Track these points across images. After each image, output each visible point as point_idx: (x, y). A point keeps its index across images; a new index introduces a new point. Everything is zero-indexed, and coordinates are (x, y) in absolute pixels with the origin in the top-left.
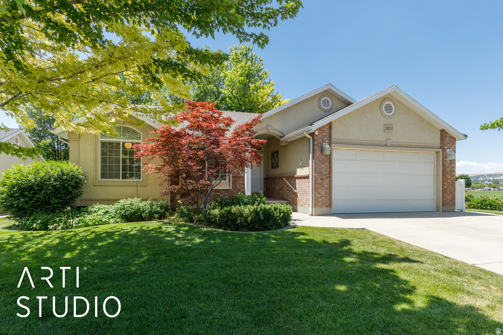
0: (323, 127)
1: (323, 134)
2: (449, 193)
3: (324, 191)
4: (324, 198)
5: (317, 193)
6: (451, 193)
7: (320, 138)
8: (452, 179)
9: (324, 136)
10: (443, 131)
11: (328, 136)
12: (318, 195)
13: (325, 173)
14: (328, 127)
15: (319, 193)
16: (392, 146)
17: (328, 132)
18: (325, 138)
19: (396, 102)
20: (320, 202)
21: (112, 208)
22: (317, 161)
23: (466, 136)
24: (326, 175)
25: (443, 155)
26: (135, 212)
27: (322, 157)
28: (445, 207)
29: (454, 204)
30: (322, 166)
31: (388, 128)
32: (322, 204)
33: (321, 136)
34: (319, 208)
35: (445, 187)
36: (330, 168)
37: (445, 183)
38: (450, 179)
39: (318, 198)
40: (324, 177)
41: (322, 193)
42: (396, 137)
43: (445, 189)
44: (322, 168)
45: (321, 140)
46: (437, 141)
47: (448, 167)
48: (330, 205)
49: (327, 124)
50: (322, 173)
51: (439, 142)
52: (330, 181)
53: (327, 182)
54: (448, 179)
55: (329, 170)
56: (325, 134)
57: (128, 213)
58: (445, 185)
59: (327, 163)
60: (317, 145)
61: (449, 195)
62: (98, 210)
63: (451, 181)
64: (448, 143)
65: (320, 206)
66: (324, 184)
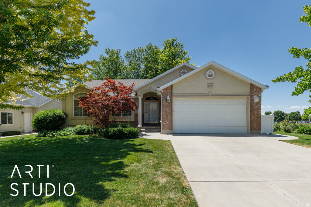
0: (167, 88)
1: (167, 92)
2: (256, 123)
3: (168, 121)
4: (168, 125)
5: (164, 122)
6: (257, 123)
7: (166, 94)
8: (258, 114)
9: (168, 93)
10: (251, 84)
11: (170, 93)
12: (164, 124)
13: (169, 112)
14: (170, 88)
15: (165, 123)
16: (212, 96)
17: (170, 90)
18: (169, 94)
19: (216, 70)
20: (165, 127)
21: (73, 129)
22: (164, 106)
23: (268, 87)
24: (169, 113)
25: (251, 99)
26: (81, 131)
27: (167, 103)
28: (252, 131)
29: (260, 129)
30: (167, 108)
31: (210, 85)
32: (167, 128)
33: (166, 93)
34: (165, 130)
35: (253, 119)
36: (172, 109)
37: (252, 116)
38: (256, 114)
39: (164, 125)
40: (168, 114)
41: (167, 122)
42: (215, 90)
43: (252, 120)
44: (167, 109)
45: (166, 95)
46: (248, 90)
47: (255, 107)
48: (171, 129)
49: (170, 86)
50: (166, 112)
51: (249, 91)
52: (172, 116)
53: (170, 116)
54: (255, 114)
55: (171, 110)
56: (169, 92)
57: (78, 131)
58: (252, 118)
59: (170, 107)
60: (164, 98)
61: (255, 124)
62: (67, 130)
63: (258, 115)
64: (255, 92)
65: (166, 129)
66: (168, 118)
